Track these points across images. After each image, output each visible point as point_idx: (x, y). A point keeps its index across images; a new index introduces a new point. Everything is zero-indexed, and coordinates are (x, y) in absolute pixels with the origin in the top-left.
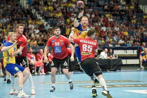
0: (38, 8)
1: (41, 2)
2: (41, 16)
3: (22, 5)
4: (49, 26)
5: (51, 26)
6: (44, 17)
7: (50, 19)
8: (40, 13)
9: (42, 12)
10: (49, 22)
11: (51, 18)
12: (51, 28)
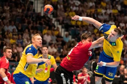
0: (57, 14)
1: (60, 5)
2: (60, 24)
3: (36, 9)
4: (70, 37)
5: (73, 38)
6: (63, 25)
7: (73, 28)
8: (58, 21)
9: (61, 18)
10: (70, 32)
11: (73, 26)
12: (73, 40)
